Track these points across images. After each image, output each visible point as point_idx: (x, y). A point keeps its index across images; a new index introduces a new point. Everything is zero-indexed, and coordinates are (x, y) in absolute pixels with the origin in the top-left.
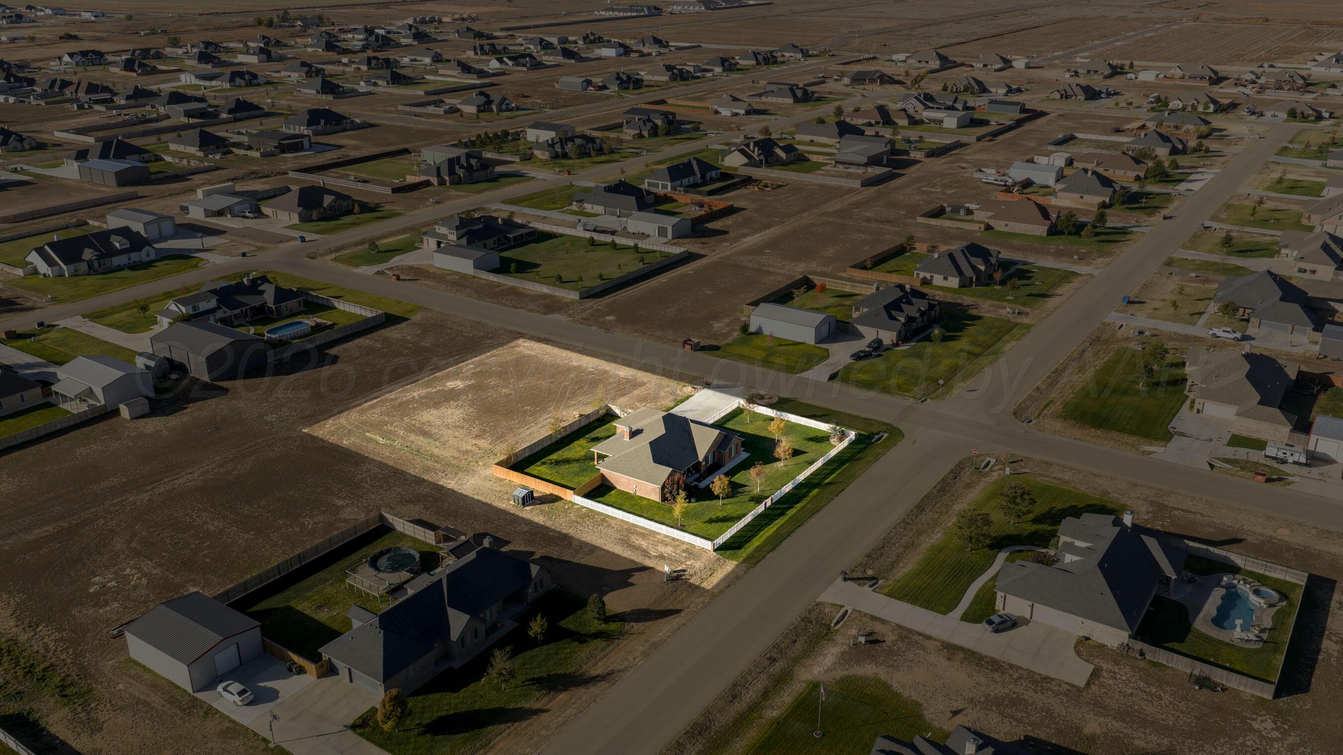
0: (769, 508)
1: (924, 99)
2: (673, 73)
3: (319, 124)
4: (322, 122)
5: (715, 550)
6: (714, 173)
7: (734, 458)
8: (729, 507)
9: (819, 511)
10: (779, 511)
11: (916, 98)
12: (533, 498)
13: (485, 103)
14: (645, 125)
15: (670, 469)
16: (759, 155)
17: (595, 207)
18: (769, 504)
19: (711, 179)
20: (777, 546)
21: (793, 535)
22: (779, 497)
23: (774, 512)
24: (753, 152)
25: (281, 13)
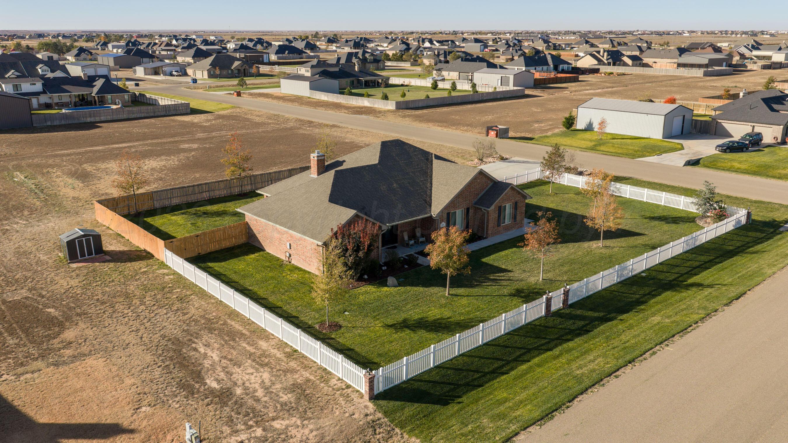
0: (558, 314)
1: (752, 48)
2: (548, 45)
3: (284, 53)
4: (287, 52)
5: (374, 397)
6: (565, 67)
7: (508, 228)
8: (464, 301)
9: (684, 331)
10: (581, 323)
11: (745, 46)
12: (99, 250)
13: (406, 49)
14: (517, 52)
15: (350, 213)
16: (607, 59)
17: (452, 73)
18: (557, 305)
19: (563, 70)
20: (557, 408)
21: (612, 383)
22: (584, 294)
23: (569, 324)
24: (603, 57)
25: (314, 33)
